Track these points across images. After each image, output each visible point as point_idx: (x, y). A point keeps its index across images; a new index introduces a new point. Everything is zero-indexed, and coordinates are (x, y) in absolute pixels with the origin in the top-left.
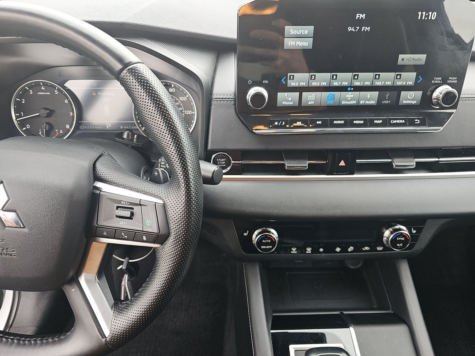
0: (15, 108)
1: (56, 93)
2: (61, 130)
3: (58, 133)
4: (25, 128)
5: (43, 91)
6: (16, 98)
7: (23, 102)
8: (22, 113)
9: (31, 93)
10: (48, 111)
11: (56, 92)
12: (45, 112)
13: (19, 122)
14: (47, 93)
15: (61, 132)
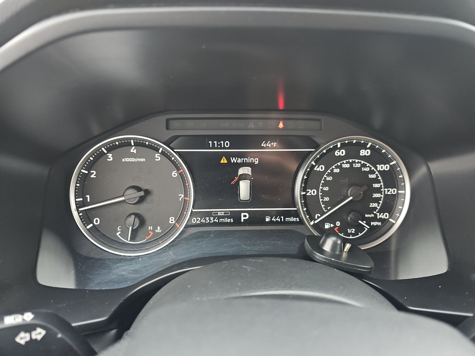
0: (78, 186)
1: (156, 160)
2: (159, 228)
3: (152, 233)
4: (91, 225)
5: (132, 155)
6: (82, 169)
7: (92, 176)
8: (88, 196)
9: (110, 158)
10: (142, 193)
11: (156, 157)
12: (135, 195)
13: (81, 214)
14: (139, 160)
15: (159, 230)
